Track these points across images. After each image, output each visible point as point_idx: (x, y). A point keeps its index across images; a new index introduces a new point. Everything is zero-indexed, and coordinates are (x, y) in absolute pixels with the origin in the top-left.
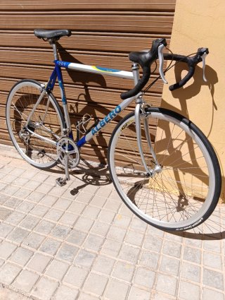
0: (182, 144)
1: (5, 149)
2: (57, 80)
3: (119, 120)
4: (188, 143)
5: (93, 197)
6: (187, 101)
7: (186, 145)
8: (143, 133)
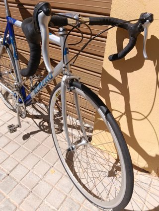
0: (121, 116)
4: (127, 116)
5: (40, 144)
6: (128, 74)
7: (124, 117)
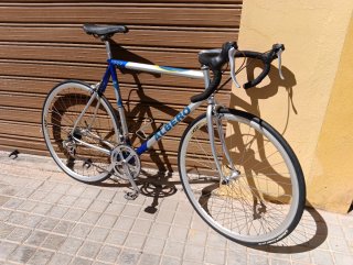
1: (41, 161)
2: (111, 79)
3: (190, 122)
8: (216, 134)
